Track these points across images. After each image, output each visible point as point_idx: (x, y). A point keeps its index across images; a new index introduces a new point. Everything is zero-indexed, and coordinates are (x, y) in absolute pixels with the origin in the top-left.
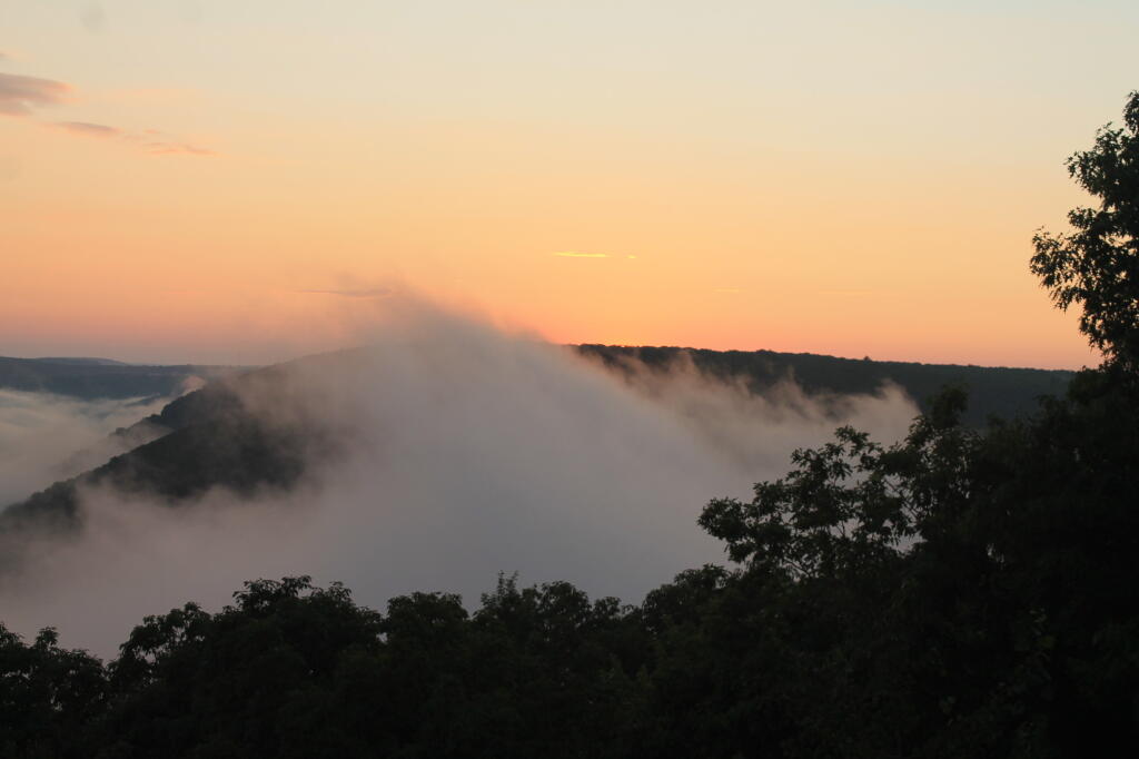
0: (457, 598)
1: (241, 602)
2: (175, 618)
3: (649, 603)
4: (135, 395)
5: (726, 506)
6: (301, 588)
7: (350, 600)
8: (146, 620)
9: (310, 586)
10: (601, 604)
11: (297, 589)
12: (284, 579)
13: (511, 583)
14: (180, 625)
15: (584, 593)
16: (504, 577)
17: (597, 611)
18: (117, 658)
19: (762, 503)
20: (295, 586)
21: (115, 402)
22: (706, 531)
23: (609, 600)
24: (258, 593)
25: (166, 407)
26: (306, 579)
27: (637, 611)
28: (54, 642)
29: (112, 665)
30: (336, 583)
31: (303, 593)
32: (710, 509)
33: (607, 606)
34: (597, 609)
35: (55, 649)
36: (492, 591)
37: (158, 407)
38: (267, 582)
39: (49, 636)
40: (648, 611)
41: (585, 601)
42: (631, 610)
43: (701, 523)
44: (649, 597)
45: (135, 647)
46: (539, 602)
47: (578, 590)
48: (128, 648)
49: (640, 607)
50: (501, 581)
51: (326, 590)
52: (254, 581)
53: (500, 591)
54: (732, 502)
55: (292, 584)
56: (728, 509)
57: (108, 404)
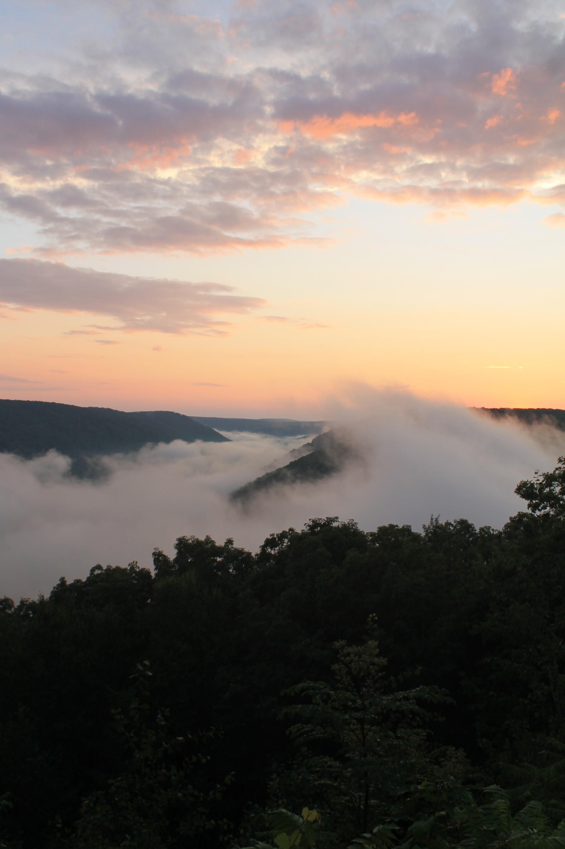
0: (409, 526)
1: (308, 528)
2: (283, 535)
3: (505, 529)
4: (301, 434)
5: (528, 484)
6: (334, 522)
7: (357, 527)
8: (271, 535)
9: (338, 521)
10: (482, 529)
11: (332, 523)
12: (327, 518)
13: (437, 520)
14: (287, 538)
15: (473, 524)
16: (433, 517)
17: (480, 533)
18: (259, 552)
19: (546, 482)
20: (332, 521)
21: (292, 437)
22: (519, 496)
23: (486, 527)
24: (315, 524)
25: (314, 440)
26: (337, 518)
27: (499, 532)
28: (232, 544)
29: (257, 555)
30: (350, 520)
31: (335, 524)
32: (520, 486)
33: (485, 530)
34: (480, 531)
35: (233, 548)
36: (428, 523)
37: (310, 440)
38: (319, 519)
39: (230, 542)
40: (505, 532)
41: (474, 527)
42: (497, 532)
43: (516, 492)
44: (505, 526)
45: (266, 547)
46: (452, 528)
47: (470, 523)
48: (263, 548)
49: (501, 531)
50: (432, 519)
51: (346, 523)
52: (313, 519)
53: (432, 523)
54: (530, 482)
55: (330, 520)
56: (528, 485)
57: (288, 439)
